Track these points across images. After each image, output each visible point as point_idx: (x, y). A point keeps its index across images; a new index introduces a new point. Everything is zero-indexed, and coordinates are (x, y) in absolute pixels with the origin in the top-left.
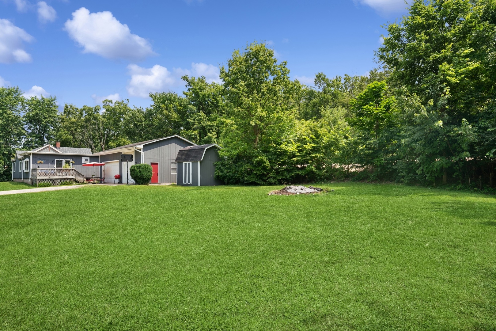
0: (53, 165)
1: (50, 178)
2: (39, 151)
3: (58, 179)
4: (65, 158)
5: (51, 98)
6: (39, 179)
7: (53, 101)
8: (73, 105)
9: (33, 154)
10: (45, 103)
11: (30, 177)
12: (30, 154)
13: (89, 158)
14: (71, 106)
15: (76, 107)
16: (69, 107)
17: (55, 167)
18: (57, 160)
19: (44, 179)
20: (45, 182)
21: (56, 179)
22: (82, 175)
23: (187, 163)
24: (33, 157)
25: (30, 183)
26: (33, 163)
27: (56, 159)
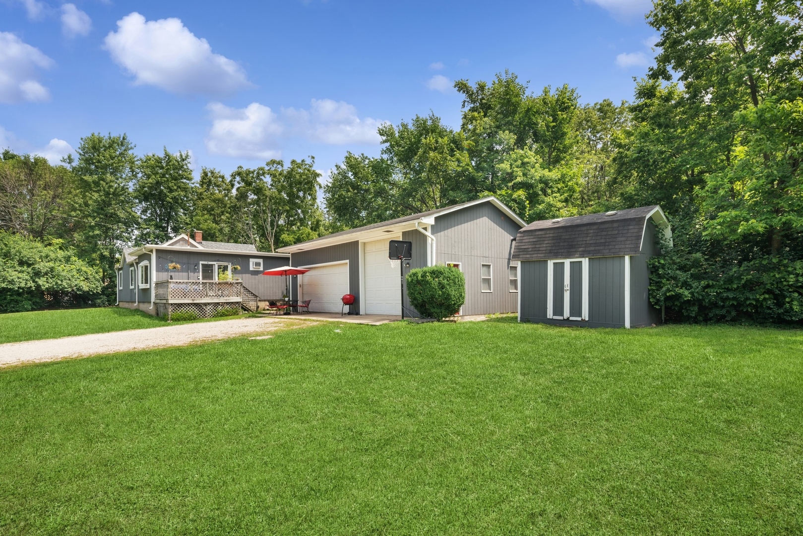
0: (196, 274)
1: (195, 302)
2: (169, 245)
3: (211, 303)
4: (218, 261)
5: (181, 156)
6: (172, 304)
7: (183, 160)
8: (217, 171)
9: (158, 251)
10: (170, 164)
11: (153, 299)
12: (151, 251)
13: (261, 261)
14: (212, 173)
15: (221, 174)
16: (209, 174)
17: (201, 277)
18: (202, 265)
19: (181, 304)
20: (183, 309)
21: (206, 304)
22: (254, 295)
23: (567, 263)
24: (158, 257)
25: (153, 313)
26: (158, 271)
27: (201, 262)
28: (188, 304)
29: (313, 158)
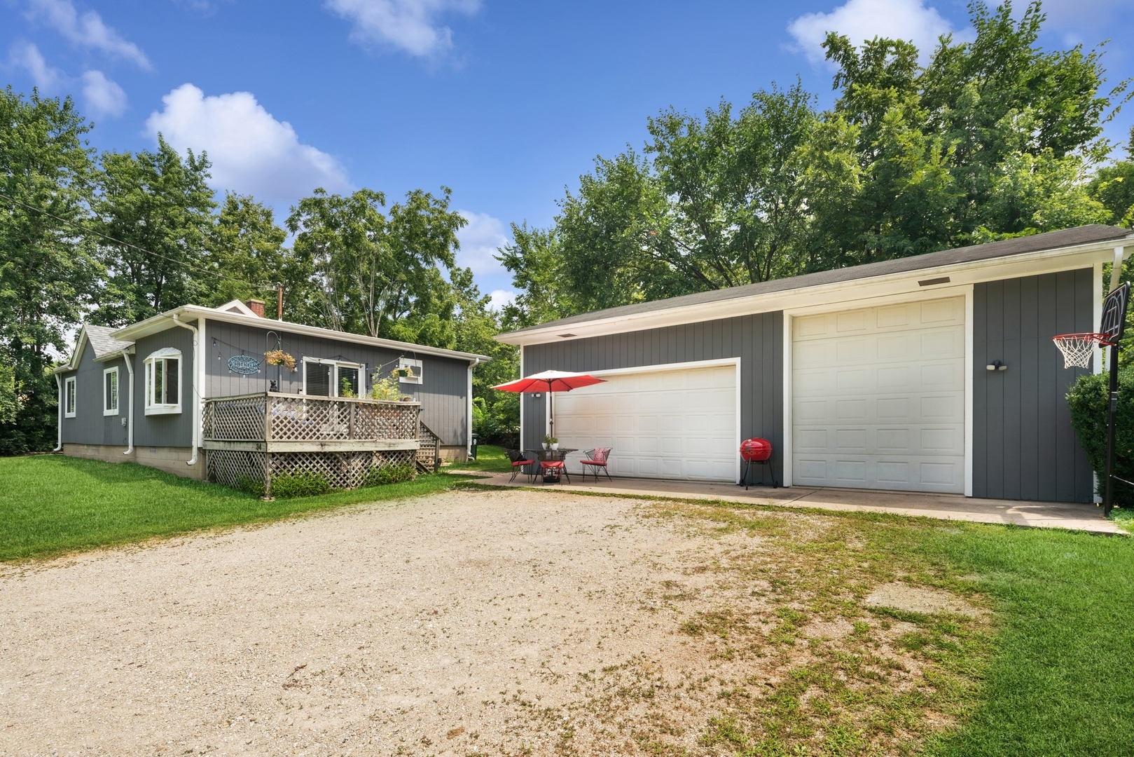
0: (295, 384)
1: (327, 449)
3: (360, 453)
4: (340, 358)
7: (196, 169)
8: (255, 202)
9: (212, 324)
10: (173, 169)
11: (197, 439)
12: (195, 323)
13: (419, 364)
14: (246, 204)
15: (266, 207)
16: (241, 207)
17: (304, 392)
18: (308, 364)
21: (349, 455)
22: (432, 435)
24: (211, 340)
25: (199, 474)
26: (209, 371)
27: (306, 359)
28: (311, 454)
29: (449, 191)
